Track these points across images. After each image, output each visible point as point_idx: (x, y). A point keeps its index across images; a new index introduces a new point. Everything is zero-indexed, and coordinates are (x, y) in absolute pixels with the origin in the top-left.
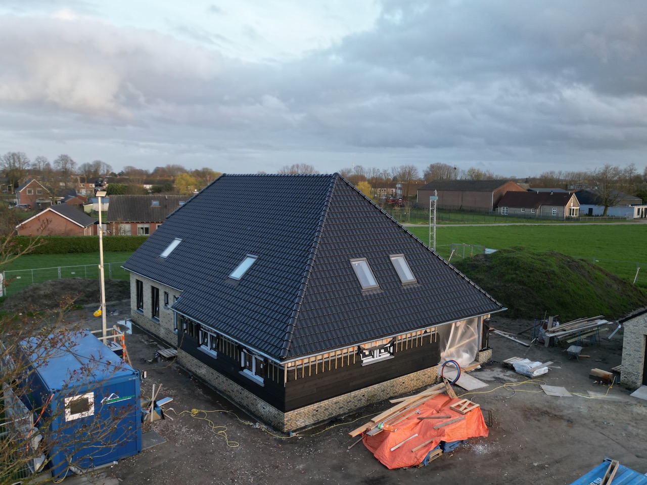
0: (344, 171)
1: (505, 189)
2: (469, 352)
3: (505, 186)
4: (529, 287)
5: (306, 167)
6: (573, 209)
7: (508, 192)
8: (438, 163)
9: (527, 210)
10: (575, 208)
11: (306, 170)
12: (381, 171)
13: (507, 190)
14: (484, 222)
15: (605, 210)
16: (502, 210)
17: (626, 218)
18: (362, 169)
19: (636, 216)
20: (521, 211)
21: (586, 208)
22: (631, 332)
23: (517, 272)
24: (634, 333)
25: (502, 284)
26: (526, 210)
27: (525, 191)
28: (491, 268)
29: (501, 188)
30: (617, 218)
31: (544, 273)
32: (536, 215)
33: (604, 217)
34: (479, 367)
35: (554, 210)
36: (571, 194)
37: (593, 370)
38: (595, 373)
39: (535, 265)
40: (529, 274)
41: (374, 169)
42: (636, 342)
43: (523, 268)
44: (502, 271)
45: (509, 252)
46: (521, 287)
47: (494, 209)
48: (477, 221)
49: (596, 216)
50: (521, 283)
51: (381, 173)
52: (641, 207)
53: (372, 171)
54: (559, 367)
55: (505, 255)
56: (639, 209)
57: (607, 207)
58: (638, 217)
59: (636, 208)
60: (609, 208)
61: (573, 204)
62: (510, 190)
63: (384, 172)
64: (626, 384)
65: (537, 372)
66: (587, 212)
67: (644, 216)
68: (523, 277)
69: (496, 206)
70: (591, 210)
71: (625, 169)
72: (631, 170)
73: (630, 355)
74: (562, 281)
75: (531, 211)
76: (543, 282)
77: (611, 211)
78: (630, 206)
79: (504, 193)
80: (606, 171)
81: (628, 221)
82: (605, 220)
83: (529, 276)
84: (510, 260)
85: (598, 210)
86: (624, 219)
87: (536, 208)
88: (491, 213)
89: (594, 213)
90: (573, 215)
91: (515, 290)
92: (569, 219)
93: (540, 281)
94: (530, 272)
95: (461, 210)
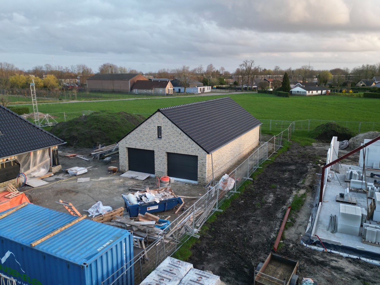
0: (37, 67)
1: (136, 79)
2: (46, 168)
3: (136, 77)
4: (103, 131)
5: (8, 65)
7: (137, 80)
8: (108, 63)
9: (147, 91)
10: (171, 89)
11: (8, 67)
12: (64, 68)
13: (137, 79)
14: (122, 98)
15: (185, 90)
16: (135, 91)
17: (194, 94)
18: (50, 66)
19: (199, 92)
20: (145, 91)
21: (177, 89)
22: (121, 147)
23: (98, 124)
24: (122, 147)
25: (89, 130)
27: (147, 80)
28: (85, 123)
29: (133, 78)
30: (190, 94)
31: (111, 123)
32: (152, 93)
33: (184, 93)
34: (53, 175)
35: (161, 90)
36: (168, 81)
37: (109, 167)
38: (110, 168)
39: (107, 119)
40: (104, 124)
41: (59, 67)
42: (123, 151)
43: (101, 121)
44: (91, 124)
45: (97, 113)
46: (99, 131)
47: (131, 91)
48: (119, 98)
49: (181, 93)
50: (100, 129)
51: (64, 69)
52: (201, 87)
53: (57, 67)
54: (97, 169)
55: (95, 115)
56: (200, 89)
57: (185, 88)
58: (200, 92)
59: (199, 88)
60: (186, 88)
61: (169, 87)
62: (138, 80)
63: (66, 68)
64: (122, 171)
65: (80, 172)
66: (178, 91)
67: (203, 92)
68: (100, 126)
69: (131, 89)
70: (179, 90)
71: (198, 68)
72: (201, 68)
73: (122, 157)
74: (120, 126)
75: (150, 91)
76: (110, 128)
77: (188, 90)
78: (196, 87)
79: (136, 81)
80: (183, 69)
81: (195, 95)
82: (185, 95)
83: (103, 125)
84: (95, 118)
85: (182, 89)
86: (193, 94)
87: (152, 89)
88: (129, 93)
89: (181, 91)
90: (170, 92)
91: (95, 133)
92: (168, 95)
93: (108, 128)
94: (105, 123)
95: (113, 92)
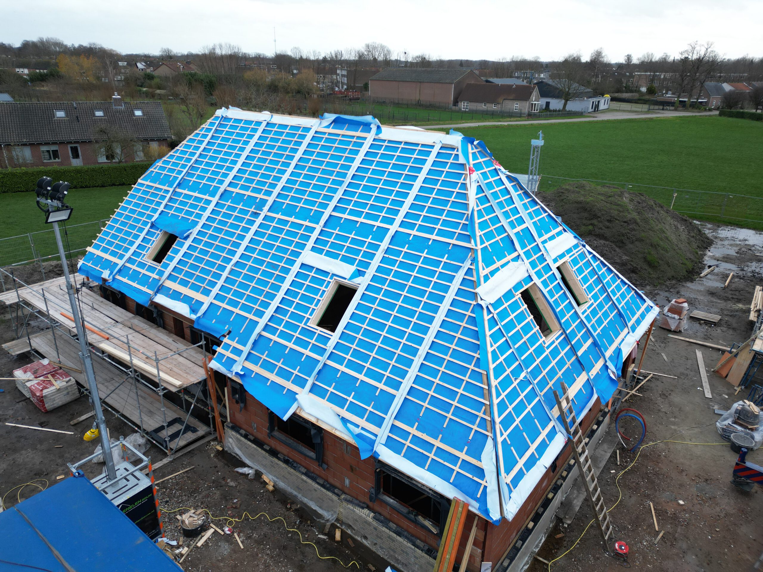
1: (464, 81)
3: (465, 76)
6: (535, 104)
10: (536, 102)
13: (468, 82)
15: (565, 105)
16: (463, 105)
17: (582, 113)
20: (482, 107)
21: (545, 102)
26: (488, 105)
29: (461, 79)
30: (575, 113)
32: (497, 111)
33: (564, 113)
35: (516, 105)
36: (534, 87)
47: (454, 105)
52: (595, 99)
56: (593, 102)
57: (567, 101)
58: (592, 110)
59: (590, 101)
61: (534, 100)
66: (545, 106)
67: (597, 110)
69: (456, 103)
70: (548, 104)
75: (493, 107)
77: (572, 105)
78: (586, 98)
79: (464, 86)
82: (565, 116)
85: (556, 104)
86: (580, 115)
87: (498, 102)
88: (451, 111)
89: (552, 107)
90: (534, 110)
95: (419, 105)
